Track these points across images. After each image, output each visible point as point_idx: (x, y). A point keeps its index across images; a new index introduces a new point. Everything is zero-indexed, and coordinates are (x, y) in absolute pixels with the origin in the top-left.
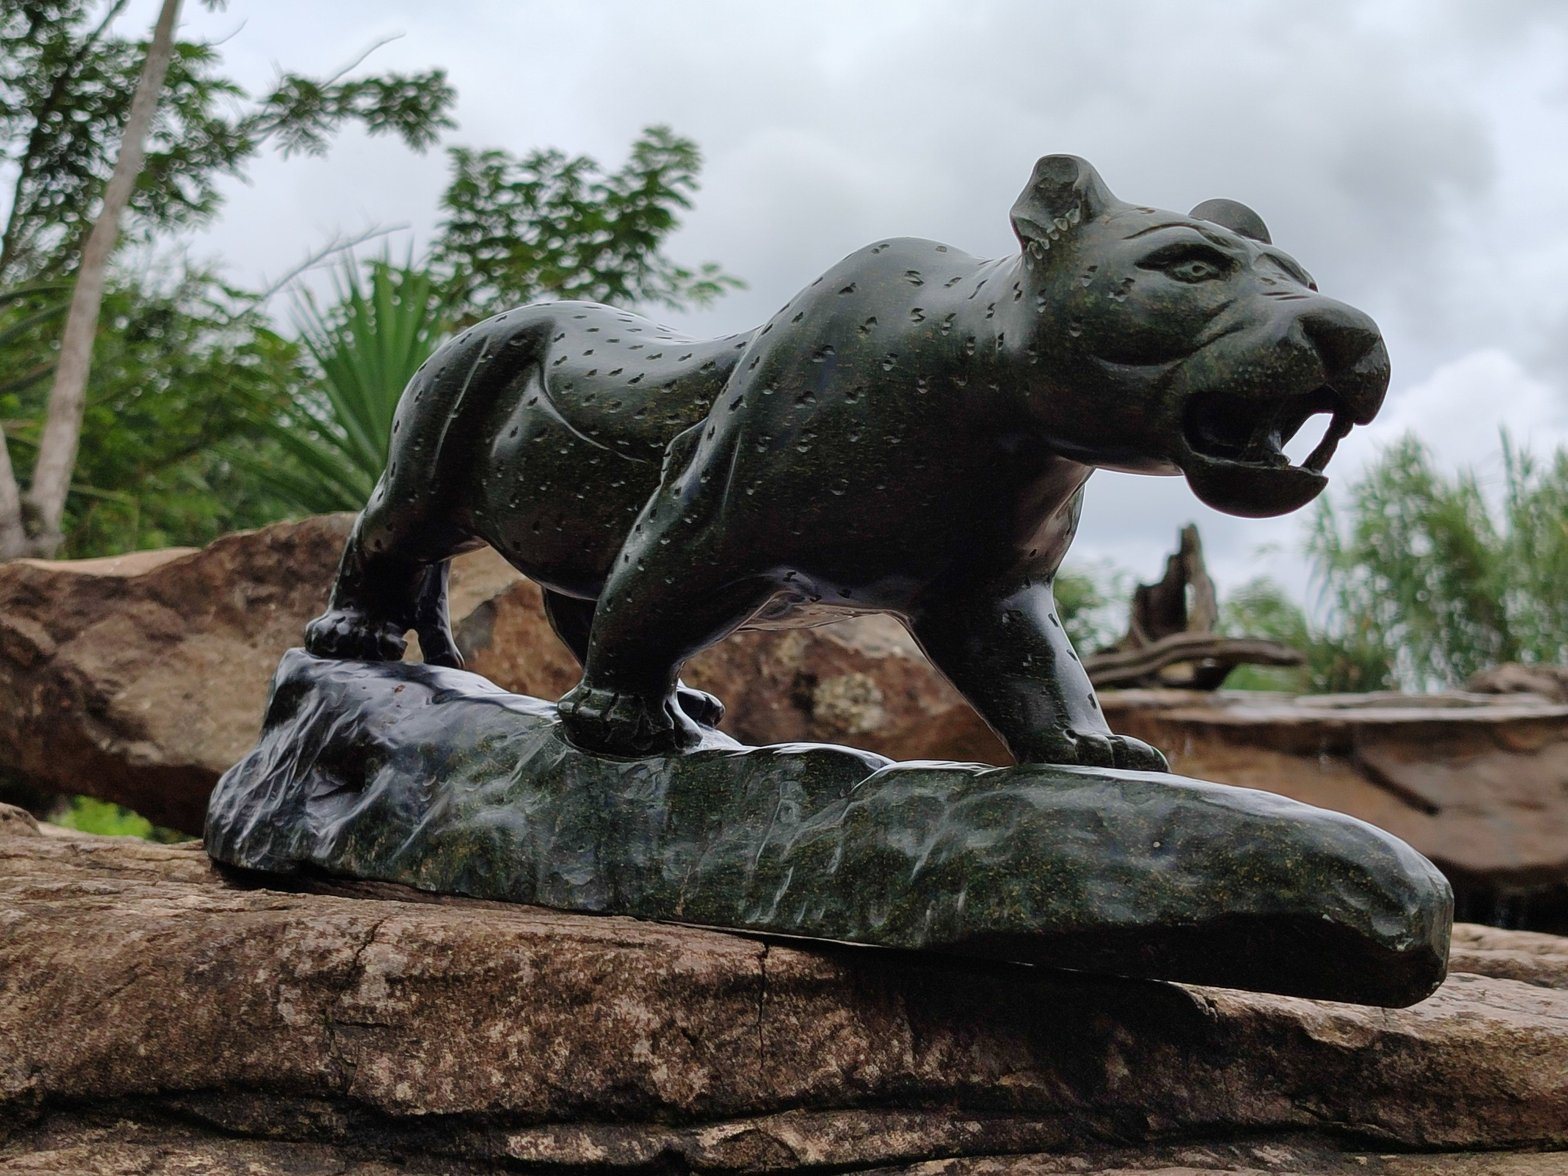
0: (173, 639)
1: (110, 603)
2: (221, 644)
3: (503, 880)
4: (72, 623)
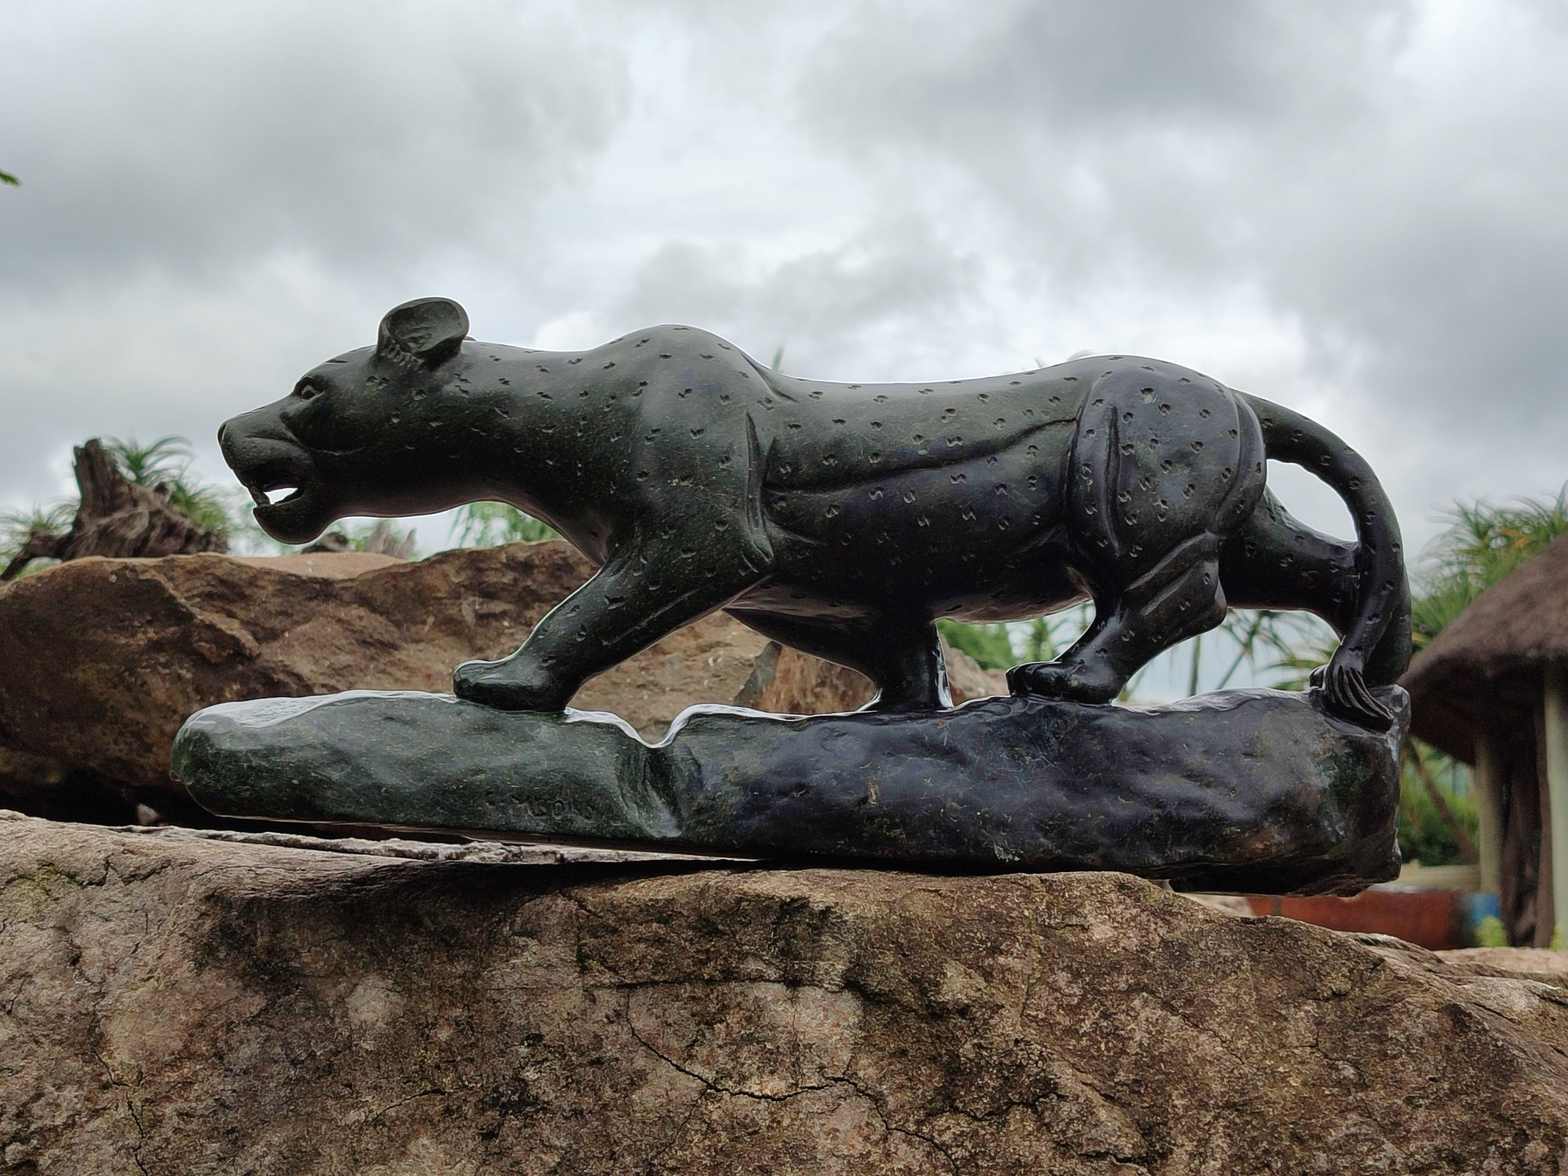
0: (388, 647)
1: (313, 604)
2: (447, 656)
4: (276, 623)
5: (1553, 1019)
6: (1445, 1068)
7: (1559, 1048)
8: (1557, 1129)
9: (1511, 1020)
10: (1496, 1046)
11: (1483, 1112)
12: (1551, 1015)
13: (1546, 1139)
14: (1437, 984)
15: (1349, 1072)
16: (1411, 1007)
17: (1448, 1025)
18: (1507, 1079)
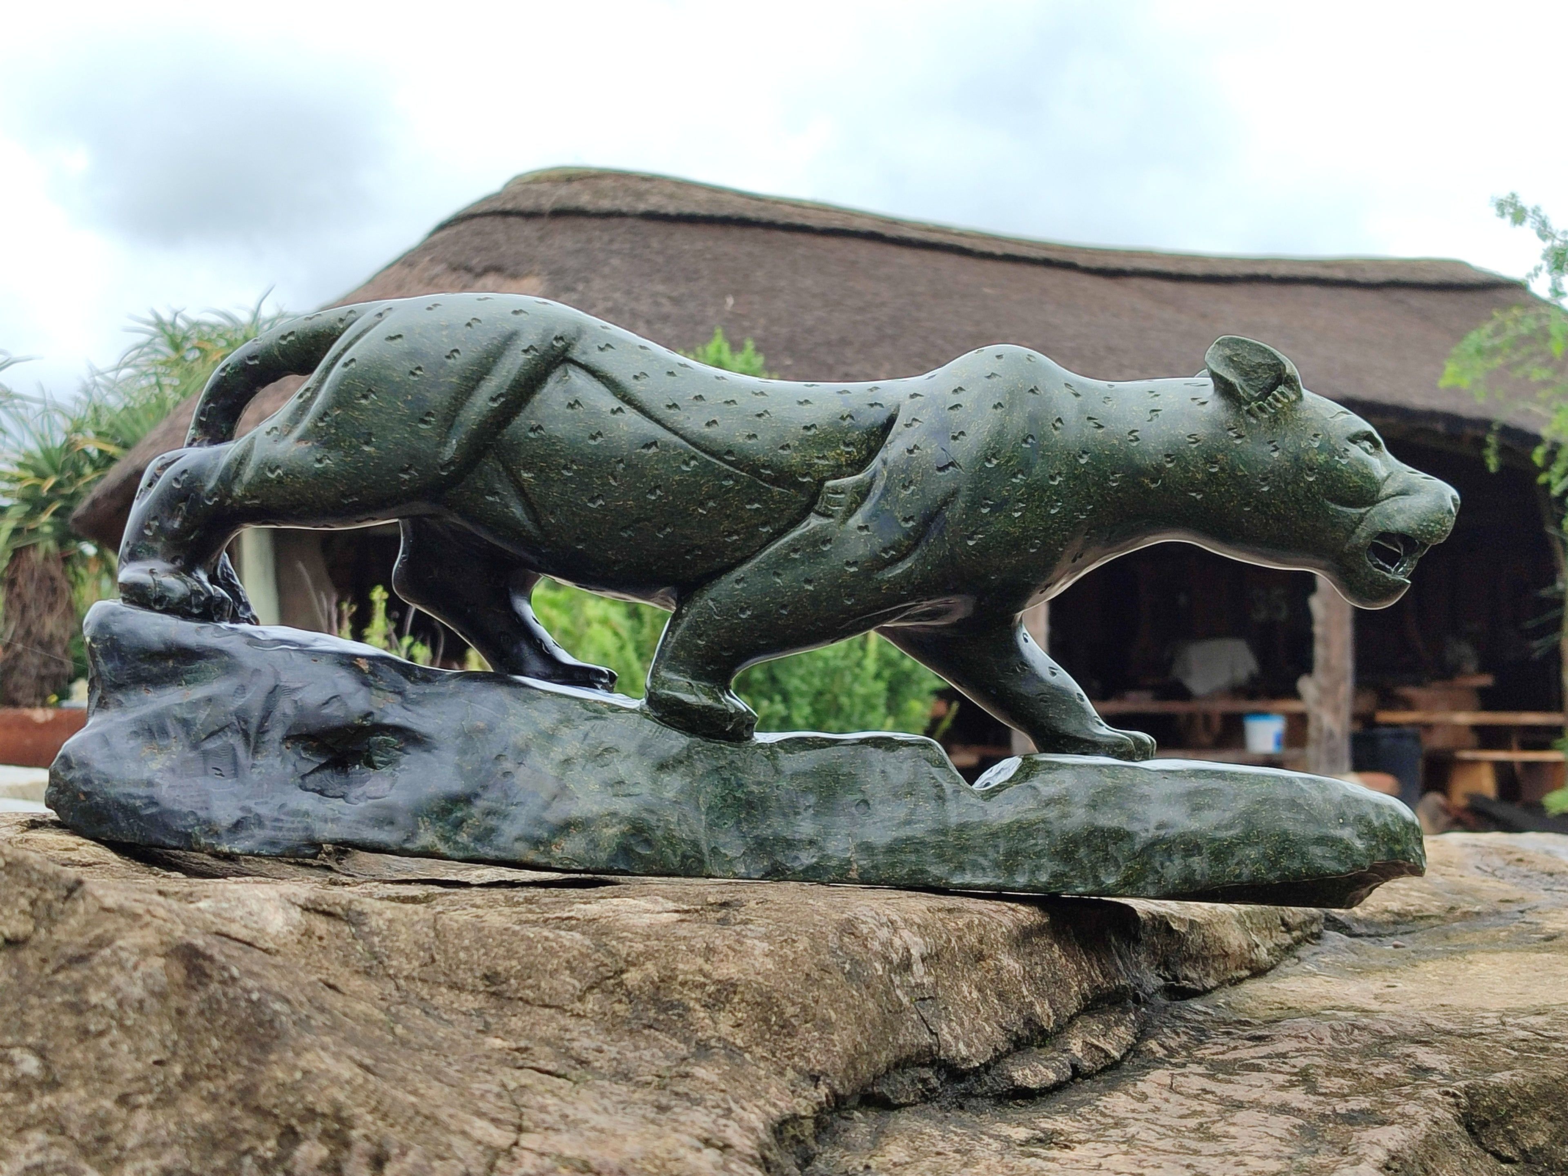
3: (672, 857)
5: (321, 938)
6: (175, 1043)
7: (331, 981)
8: (339, 1119)
9: (266, 951)
10: (250, 1001)
11: (232, 1104)
12: (318, 933)
13: (326, 1136)
14: (161, 912)
15: (30, 1064)
16: (124, 955)
17: (179, 973)
18: (265, 1048)
